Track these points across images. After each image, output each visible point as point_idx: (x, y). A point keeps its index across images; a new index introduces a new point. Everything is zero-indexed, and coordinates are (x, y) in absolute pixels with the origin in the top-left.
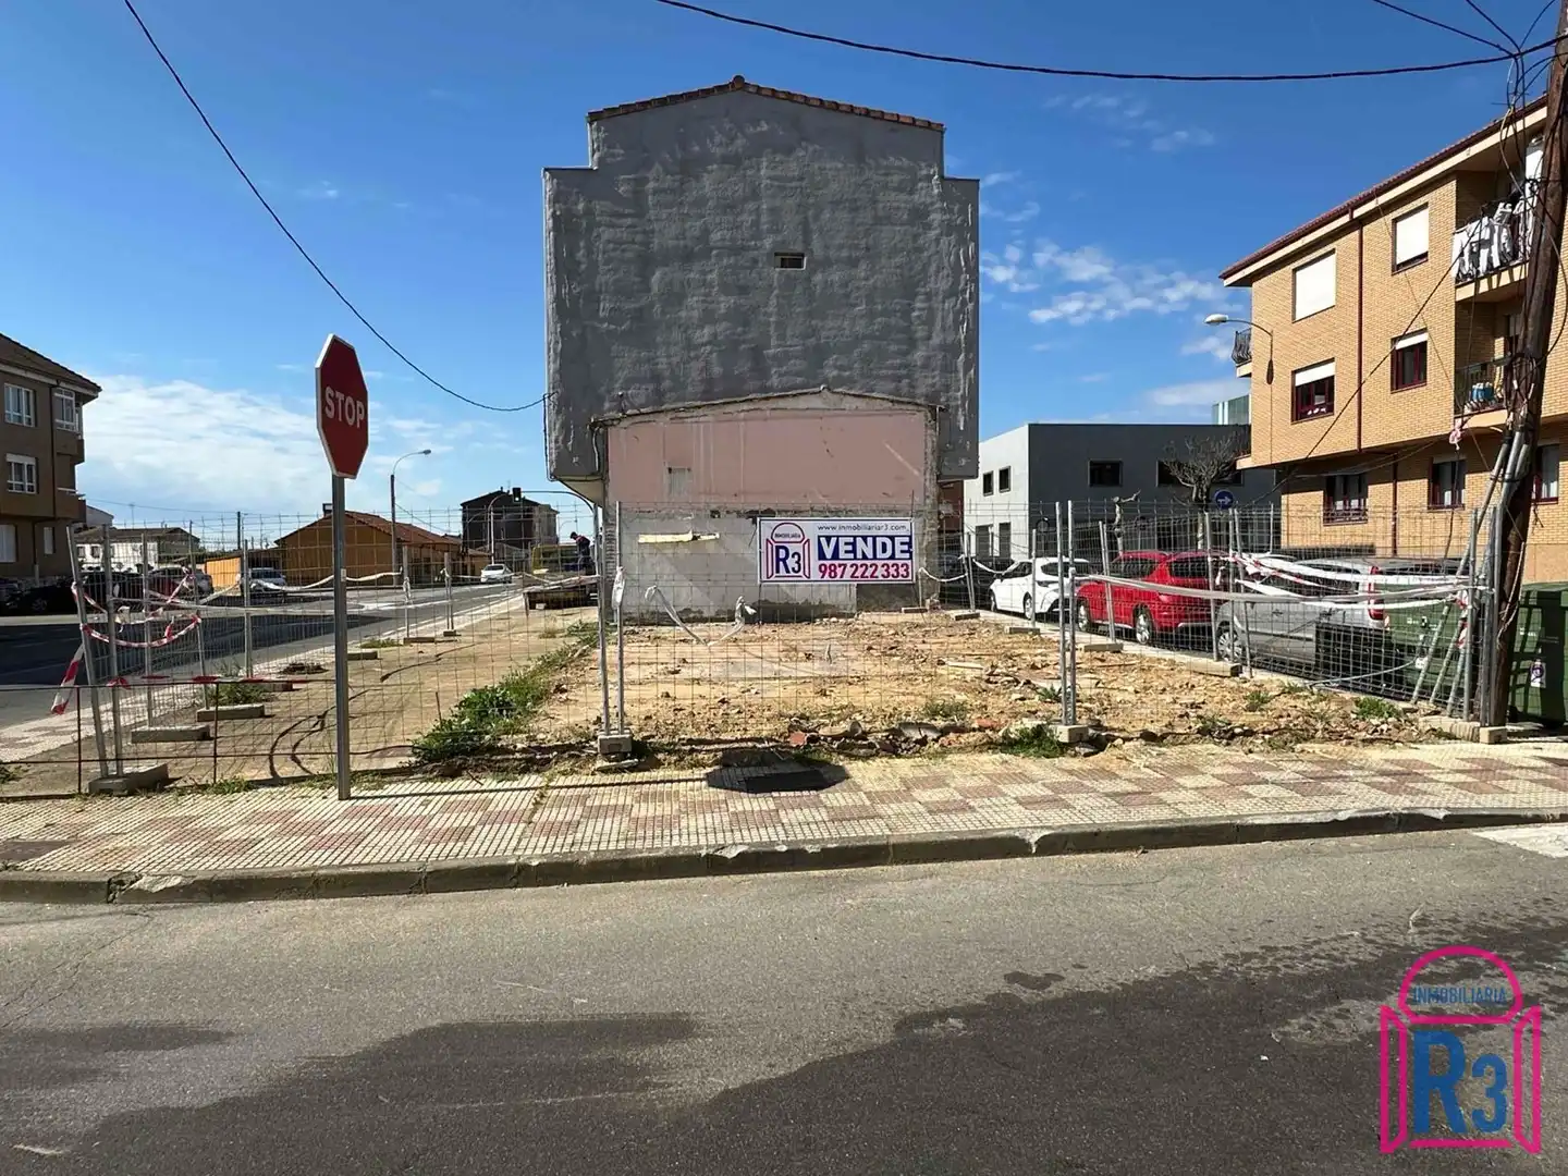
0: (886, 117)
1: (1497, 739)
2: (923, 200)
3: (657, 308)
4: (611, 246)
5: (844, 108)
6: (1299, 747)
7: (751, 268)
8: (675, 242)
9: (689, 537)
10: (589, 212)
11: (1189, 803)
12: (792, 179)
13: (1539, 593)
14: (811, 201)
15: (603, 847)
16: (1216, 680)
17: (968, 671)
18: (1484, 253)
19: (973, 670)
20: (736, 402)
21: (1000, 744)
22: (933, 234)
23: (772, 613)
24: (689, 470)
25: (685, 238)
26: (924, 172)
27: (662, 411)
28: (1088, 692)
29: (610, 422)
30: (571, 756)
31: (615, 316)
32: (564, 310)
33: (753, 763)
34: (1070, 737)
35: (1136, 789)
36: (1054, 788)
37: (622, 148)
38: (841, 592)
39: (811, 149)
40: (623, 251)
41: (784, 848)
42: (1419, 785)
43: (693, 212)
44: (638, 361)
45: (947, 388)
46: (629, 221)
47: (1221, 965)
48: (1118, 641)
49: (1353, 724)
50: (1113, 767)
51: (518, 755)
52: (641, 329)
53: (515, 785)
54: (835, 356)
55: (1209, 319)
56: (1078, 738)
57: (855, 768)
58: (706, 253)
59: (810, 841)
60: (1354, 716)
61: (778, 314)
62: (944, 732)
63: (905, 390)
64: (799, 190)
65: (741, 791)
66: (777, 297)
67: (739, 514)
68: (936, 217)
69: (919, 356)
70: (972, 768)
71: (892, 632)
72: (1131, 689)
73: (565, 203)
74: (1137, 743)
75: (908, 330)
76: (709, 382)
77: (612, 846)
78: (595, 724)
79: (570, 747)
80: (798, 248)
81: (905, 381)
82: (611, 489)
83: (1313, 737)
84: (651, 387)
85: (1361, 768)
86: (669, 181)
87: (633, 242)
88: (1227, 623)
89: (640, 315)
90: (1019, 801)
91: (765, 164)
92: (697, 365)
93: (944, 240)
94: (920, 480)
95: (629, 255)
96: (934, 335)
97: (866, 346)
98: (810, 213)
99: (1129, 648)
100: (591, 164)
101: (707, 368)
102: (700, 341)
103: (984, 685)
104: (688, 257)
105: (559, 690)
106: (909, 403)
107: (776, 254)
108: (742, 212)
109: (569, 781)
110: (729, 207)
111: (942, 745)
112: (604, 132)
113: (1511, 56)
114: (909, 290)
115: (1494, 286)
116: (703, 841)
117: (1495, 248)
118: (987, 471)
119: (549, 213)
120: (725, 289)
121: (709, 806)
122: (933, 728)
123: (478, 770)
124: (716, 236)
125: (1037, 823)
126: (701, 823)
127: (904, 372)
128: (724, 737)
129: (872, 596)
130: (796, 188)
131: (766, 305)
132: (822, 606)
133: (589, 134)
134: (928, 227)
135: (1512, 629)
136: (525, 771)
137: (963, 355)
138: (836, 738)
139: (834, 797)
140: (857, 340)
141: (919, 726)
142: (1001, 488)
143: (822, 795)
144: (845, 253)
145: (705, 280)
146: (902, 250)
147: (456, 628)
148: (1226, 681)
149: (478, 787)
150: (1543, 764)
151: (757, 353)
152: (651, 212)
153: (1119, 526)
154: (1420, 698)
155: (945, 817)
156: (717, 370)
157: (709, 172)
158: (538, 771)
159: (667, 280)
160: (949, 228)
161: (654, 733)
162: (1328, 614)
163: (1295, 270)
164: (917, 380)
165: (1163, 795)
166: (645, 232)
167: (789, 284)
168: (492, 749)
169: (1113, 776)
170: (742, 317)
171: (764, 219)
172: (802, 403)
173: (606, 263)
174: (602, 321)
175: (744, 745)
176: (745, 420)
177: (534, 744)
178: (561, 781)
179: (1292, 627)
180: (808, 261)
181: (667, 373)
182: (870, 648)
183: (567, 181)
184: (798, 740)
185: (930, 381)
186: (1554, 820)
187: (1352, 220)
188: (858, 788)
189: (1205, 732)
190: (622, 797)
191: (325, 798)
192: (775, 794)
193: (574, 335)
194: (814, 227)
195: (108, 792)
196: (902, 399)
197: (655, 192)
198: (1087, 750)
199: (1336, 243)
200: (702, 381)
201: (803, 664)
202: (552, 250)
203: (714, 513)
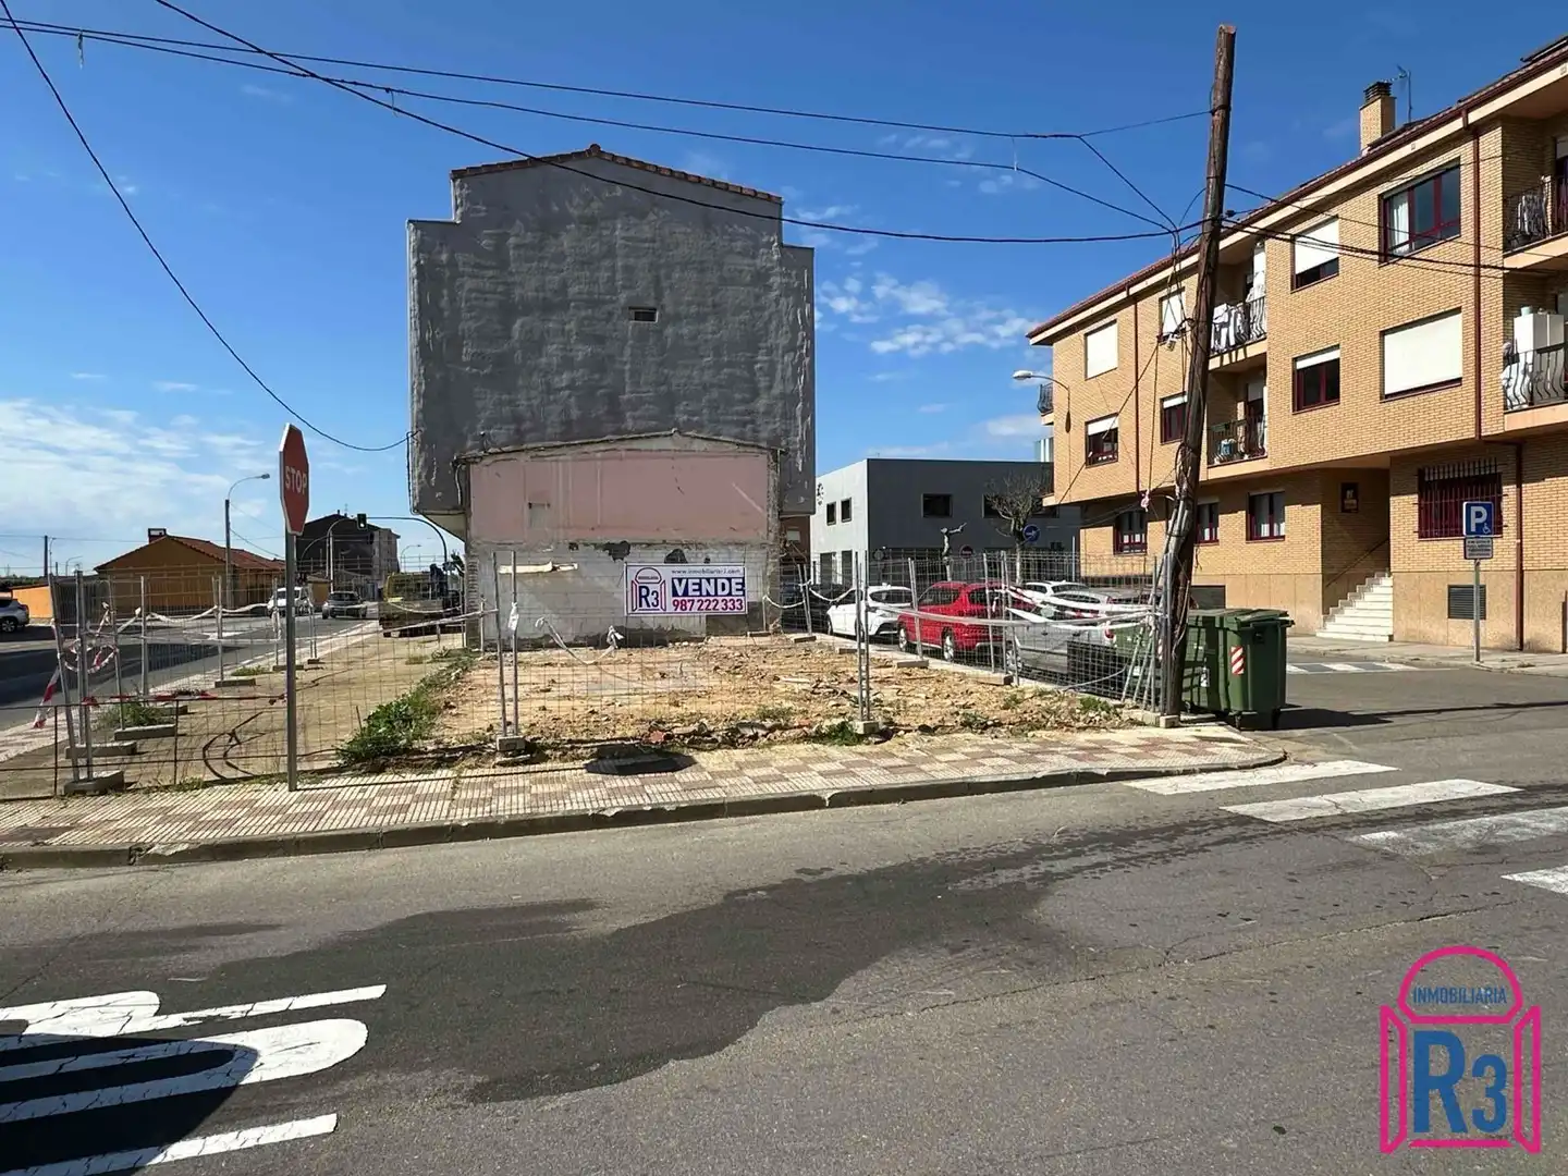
0: (731, 189)
1: (1171, 725)
2: (764, 264)
3: (519, 354)
4: (474, 295)
5: (692, 179)
6: (1031, 734)
7: (608, 321)
8: (535, 294)
9: (548, 567)
10: (452, 263)
11: (942, 770)
12: (645, 241)
13: (1204, 617)
14: (662, 261)
15: (514, 812)
16: (991, 687)
17: (796, 686)
18: (1224, 331)
19: (802, 684)
20: (592, 443)
21: (814, 737)
22: (774, 294)
23: (635, 639)
24: (549, 505)
25: (544, 291)
26: (765, 240)
27: (523, 450)
28: (891, 699)
29: (472, 460)
30: (474, 755)
31: (479, 360)
32: (427, 353)
33: (623, 755)
34: (865, 730)
35: (906, 763)
36: (848, 764)
37: (484, 204)
38: (693, 619)
39: (662, 214)
40: (486, 300)
41: (649, 808)
42: (1103, 756)
43: (553, 266)
44: (500, 403)
45: (787, 433)
46: (490, 273)
47: (932, 858)
48: (925, 658)
49: (1076, 717)
50: (894, 751)
51: (430, 755)
52: (502, 373)
53: (432, 776)
54: (685, 403)
55: (1017, 374)
56: (871, 730)
57: (701, 758)
58: (564, 306)
59: (667, 803)
60: (1078, 711)
61: (632, 363)
62: (772, 730)
63: (749, 434)
64: (651, 251)
65: (614, 774)
66: (632, 347)
67: (597, 546)
68: (775, 280)
69: (761, 404)
70: (787, 754)
71: (737, 654)
72: (923, 696)
73: (429, 253)
74: (915, 734)
75: (752, 381)
76: (568, 423)
77: (521, 812)
78: (488, 731)
79: (472, 748)
80: (651, 303)
81: (749, 426)
82: (473, 521)
83: (1044, 726)
84: (513, 427)
85: (1069, 746)
86: (529, 238)
87: (495, 292)
88: (1010, 642)
89: (502, 361)
90: (821, 774)
91: (619, 226)
92: (557, 408)
93: (783, 300)
94: (762, 515)
95: (490, 304)
96: (775, 385)
97: (715, 394)
98: (663, 272)
99: (934, 664)
100: (454, 218)
101: (566, 411)
102: (559, 386)
103: (808, 695)
104: (547, 308)
105: (448, 706)
106: (753, 446)
107: (630, 308)
108: (598, 269)
109: (475, 772)
110: (586, 262)
111: (769, 739)
112: (468, 189)
113: (1170, 232)
114: (752, 341)
115: (1234, 360)
116: (589, 806)
117: (1231, 328)
118: (830, 502)
119: (414, 261)
120: (584, 338)
121: (590, 786)
122: (763, 727)
123: (399, 767)
124: (573, 290)
125: (831, 786)
126: (586, 796)
127: (747, 418)
128: (597, 738)
129: (718, 625)
130: (649, 248)
131: (622, 355)
132: (674, 631)
133: (452, 190)
134: (769, 288)
135: (1184, 643)
136: (438, 767)
137: (800, 405)
138: (686, 735)
139: (686, 776)
140: (706, 388)
141: (751, 726)
142: (843, 518)
143: (677, 775)
144: (693, 309)
145: (563, 330)
146: (745, 308)
147: (319, 655)
148: (999, 689)
149: (401, 779)
150: (1195, 740)
151: (613, 400)
152: (512, 265)
153: (947, 555)
154: (1127, 697)
155: (766, 785)
156: (575, 413)
157: (567, 231)
158: (448, 767)
159: (527, 328)
160: (787, 290)
161: (540, 736)
162: (1077, 635)
163: (1087, 335)
164: (760, 425)
165: (923, 767)
166: (505, 283)
167: (642, 337)
168: (407, 750)
169: (892, 755)
170: (599, 365)
171: (619, 276)
172: (655, 444)
173: (470, 309)
174: (466, 364)
175: (614, 742)
176: (603, 459)
177: (441, 746)
178: (469, 773)
179: (1055, 644)
180: (660, 316)
181: (529, 414)
182: (717, 668)
183: (431, 234)
184: (657, 737)
185: (771, 427)
186: (1179, 774)
187: (1129, 296)
188: (703, 769)
189: (967, 725)
190: (522, 781)
191: (276, 790)
192: (640, 776)
193: (438, 376)
194: (665, 284)
195: (83, 793)
196: (747, 443)
197: (517, 247)
198: (877, 740)
199: (1118, 313)
200: (562, 423)
201: (659, 682)
202: (416, 297)
203: (573, 546)
